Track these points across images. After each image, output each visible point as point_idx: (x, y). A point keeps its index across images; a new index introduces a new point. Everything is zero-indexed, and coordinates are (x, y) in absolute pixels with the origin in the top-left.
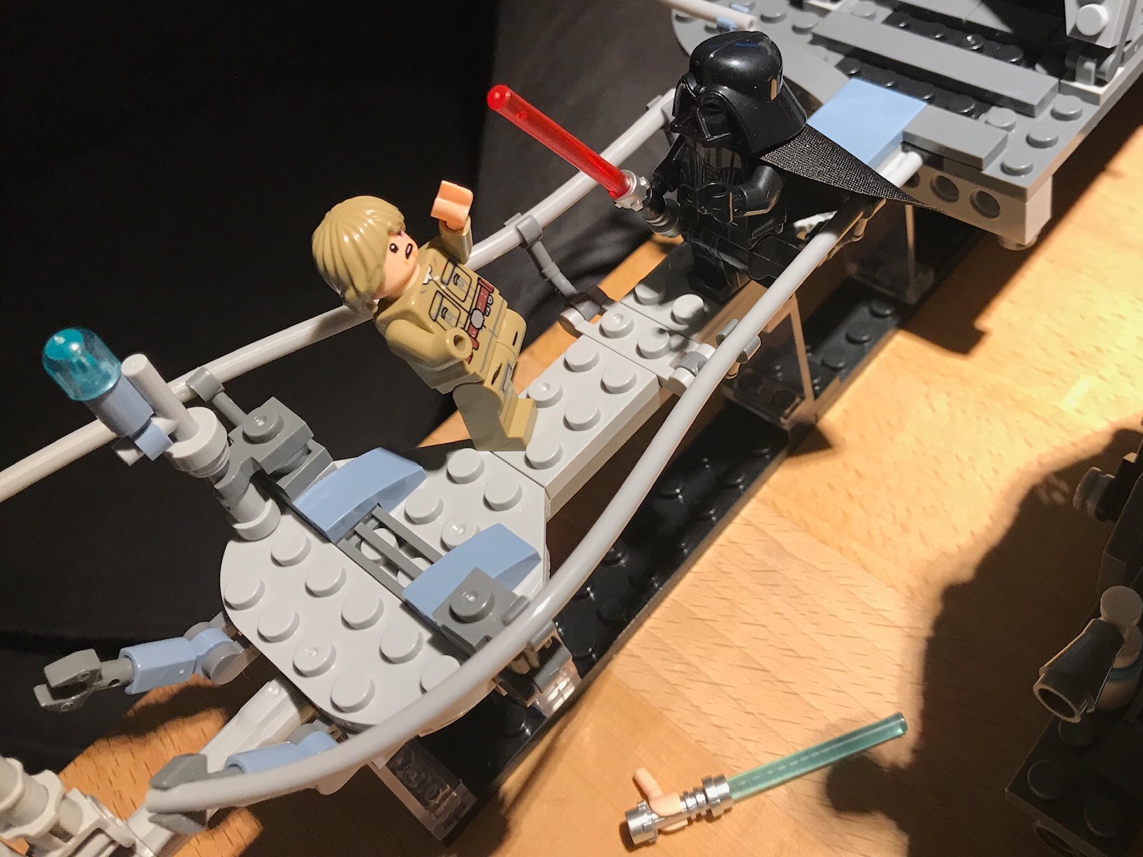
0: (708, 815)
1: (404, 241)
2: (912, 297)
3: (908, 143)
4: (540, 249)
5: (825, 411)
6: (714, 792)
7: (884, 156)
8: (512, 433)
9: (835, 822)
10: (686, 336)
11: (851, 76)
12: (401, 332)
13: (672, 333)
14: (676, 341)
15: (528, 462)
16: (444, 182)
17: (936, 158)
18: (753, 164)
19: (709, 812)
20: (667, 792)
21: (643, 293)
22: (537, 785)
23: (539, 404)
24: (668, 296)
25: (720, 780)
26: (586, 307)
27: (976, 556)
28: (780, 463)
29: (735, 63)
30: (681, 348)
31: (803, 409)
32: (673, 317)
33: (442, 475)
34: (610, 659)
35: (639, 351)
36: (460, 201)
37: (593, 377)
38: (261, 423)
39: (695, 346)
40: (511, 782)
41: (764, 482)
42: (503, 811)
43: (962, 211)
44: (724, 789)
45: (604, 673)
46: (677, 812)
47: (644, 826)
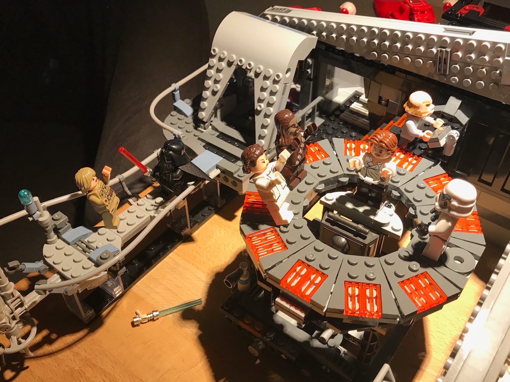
0: (152, 320)
1: (95, 178)
2: (219, 206)
3: (217, 167)
4: (124, 184)
5: (194, 232)
6: (155, 314)
7: (211, 170)
8: (114, 225)
9: (183, 322)
10: (158, 207)
11: (206, 149)
12: (93, 198)
13: (155, 206)
14: (155, 208)
15: (118, 232)
16: (105, 166)
17: (224, 171)
18: (176, 169)
19: (153, 319)
20: (143, 313)
21: (149, 196)
22: (110, 315)
23: (121, 219)
24: (154, 198)
25: (157, 311)
26: (134, 198)
27: (225, 267)
28: (180, 244)
29: (174, 147)
30: (157, 209)
31: (187, 231)
32: (155, 202)
33: (97, 233)
34: (132, 287)
35: (146, 210)
36: (108, 170)
37: (135, 214)
38: (57, 216)
39: (160, 209)
40: (105, 313)
41: (175, 248)
42: (102, 319)
43: (229, 185)
44: (157, 313)
45: (130, 290)
46: (146, 318)
47: (137, 321)
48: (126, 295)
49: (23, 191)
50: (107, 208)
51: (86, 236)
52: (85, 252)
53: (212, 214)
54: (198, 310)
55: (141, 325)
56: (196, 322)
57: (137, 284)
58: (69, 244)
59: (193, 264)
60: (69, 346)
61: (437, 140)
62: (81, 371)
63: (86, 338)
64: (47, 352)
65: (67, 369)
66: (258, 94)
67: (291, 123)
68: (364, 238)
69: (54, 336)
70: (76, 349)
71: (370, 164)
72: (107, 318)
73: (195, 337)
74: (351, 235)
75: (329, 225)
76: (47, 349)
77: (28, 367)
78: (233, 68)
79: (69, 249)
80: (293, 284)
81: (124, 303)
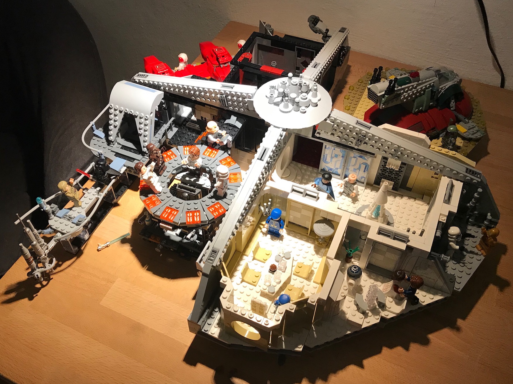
0: (107, 246)
1: (67, 185)
2: (129, 184)
3: (124, 166)
4: (79, 184)
5: (118, 201)
6: (108, 243)
7: (121, 168)
8: (80, 205)
9: (122, 245)
10: (99, 192)
11: (117, 157)
12: (68, 195)
13: (97, 192)
14: (98, 193)
15: (82, 208)
16: (70, 178)
17: (128, 167)
18: (105, 173)
20: (102, 244)
21: (92, 188)
22: (86, 248)
23: (82, 202)
24: (96, 188)
25: (108, 242)
26: (85, 190)
27: (138, 215)
28: (113, 208)
30: (98, 194)
31: (115, 201)
32: (97, 190)
33: (72, 211)
35: (93, 195)
36: (72, 180)
37: (88, 198)
38: (52, 206)
39: (100, 193)
40: (82, 248)
41: (111, 211)
43: (132, 173)
44: (109, 243)
45: (92, 235)
46: (104, 246)
47: (100, 248)
48: (91, 237)
49: (38, 198)
50: (75, 198)
51: (67, 213)
52: (69, 220)
53: (127, 189)
54: (129, 238)
55: (102, 250)
56: (129, 244)
57: (95, 232)
58: (60, 218)
59: (121, 217)
60: (69, 266)
61: (222, 142)
62: (79, 275)
63: (76, 261)
64: (59, 270)
65: (71, 275)
66: (138, 126)
67: (153, 149)
68: (195, 192)
69: (60, 263)
70: (73, 266)
71: (191, 161)
72: (84, 250)
73: (130, 250)
74: (189, 192)
75: (179, 189)
76: (59, 269)
77: (52, 278)
78: (123, 113)
79: (62, 220)
80: (165, 217)
81: (91, 241)
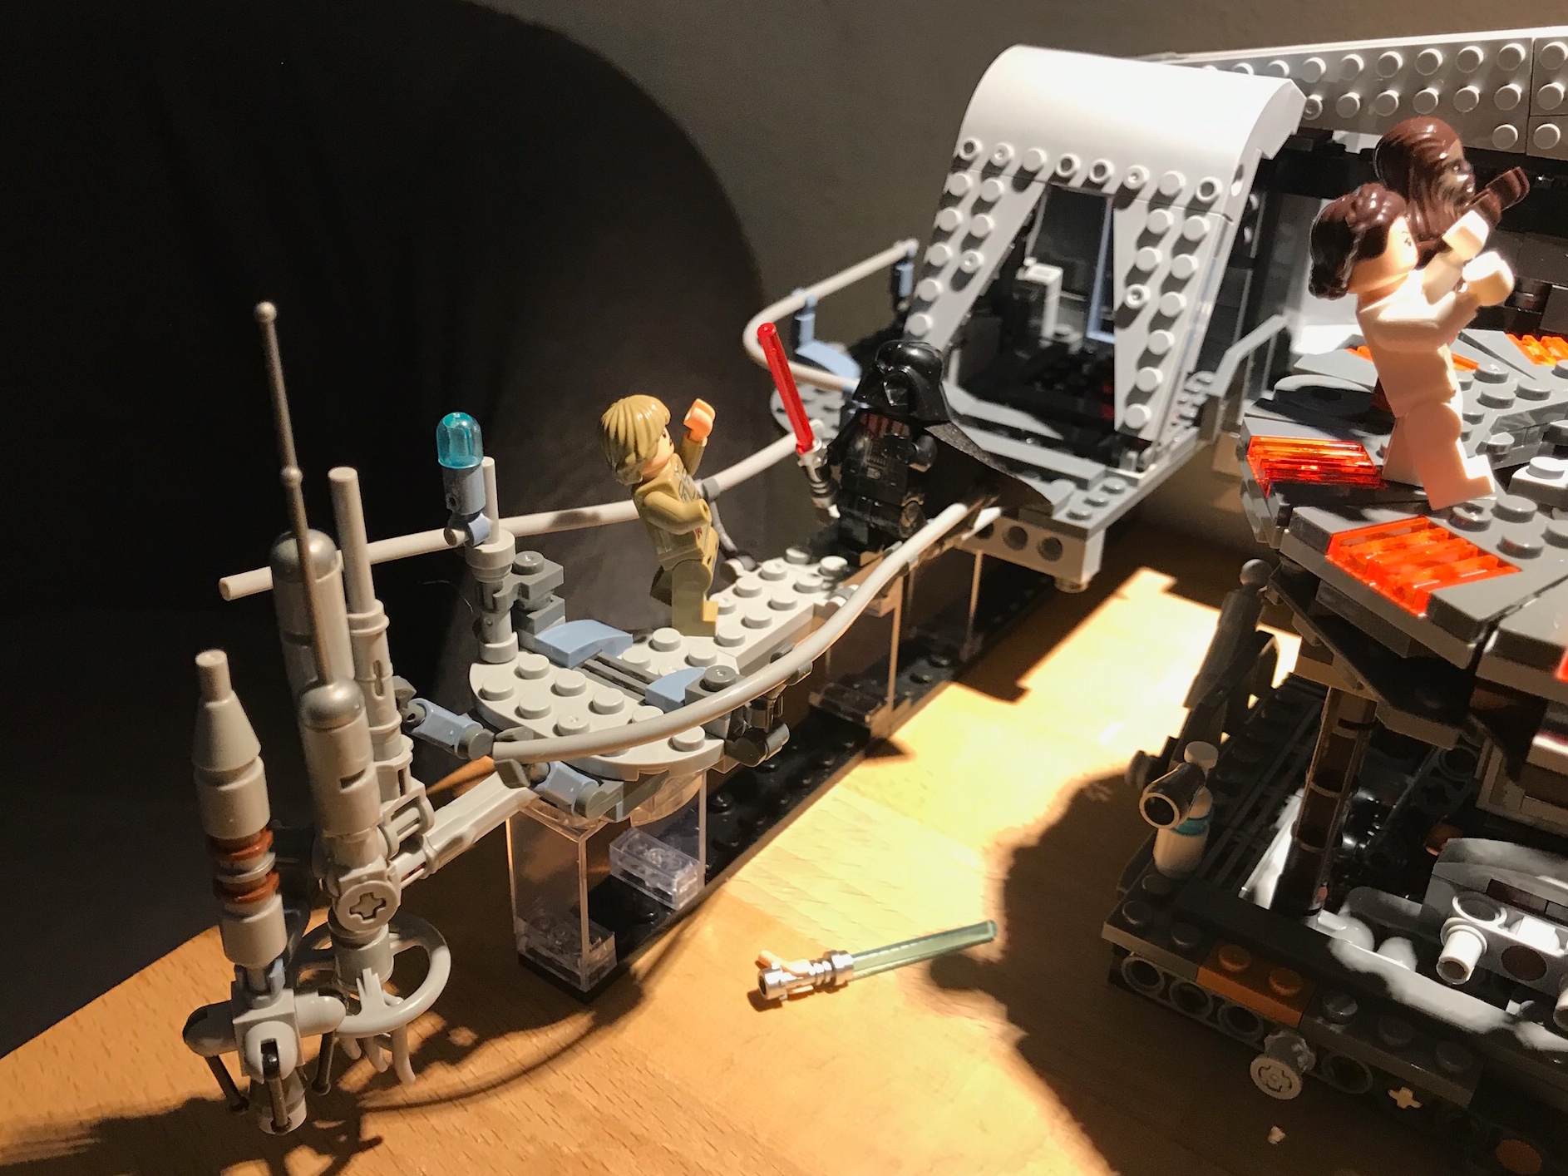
2: (965, 655)
5: (895, 731)
6: (840, 962)
8: (706, 618)
9: (940, 995)
10: (835, 581)
13: (824, 577)
14: (828, 583)
18: (918, 434)
20: (796, 958)
22: (665, 966)
24: (816, 558)
25: (843, 953)
28: (859, 762)
30: (830, 589)
32: (821, 571)
34: (724, 882)
35: (797, 588)
37: (761, 599)
38: (528, 560)
40: (642, 962)
41: (846, 773)
42: (637, 982)
44: (847, 960)
45: (719, 891)
46: (806, 976)
48: (707, 905)
50: (700, 543)
53: (942, 683)
54: (988, 962)
55: (789, 1002)
56: (991, 1000)
57: (740, 874)
58: (560, 663)
59: (920, 820)
60: (527, 1072)
63: (585, 1043)
64: (444, 1091)
65: (531, 1149)
66: (1127, 256)
69: (463, 1036)
70: (556, 1079)
72: (653, 980)
73: (1005, 1048)
76: (442, 1078)
77: (377, 1141)
78: (1036, 190)
